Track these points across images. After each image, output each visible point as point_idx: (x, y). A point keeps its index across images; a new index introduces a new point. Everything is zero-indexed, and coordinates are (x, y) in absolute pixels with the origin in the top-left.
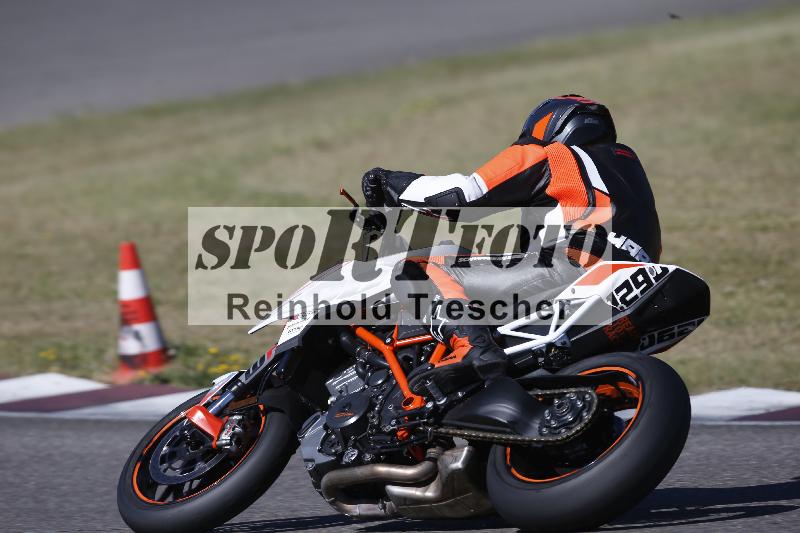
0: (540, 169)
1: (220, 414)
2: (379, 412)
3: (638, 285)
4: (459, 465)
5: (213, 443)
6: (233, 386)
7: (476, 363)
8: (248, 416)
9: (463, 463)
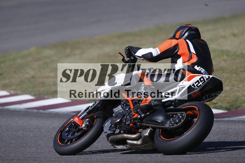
0: (176, 46)
1: (83, 119)
2: (126, 118)
3: (201, 81)
4: (147, 134)
5: (80, 127)
6: (87, 110)
7: (153, 104)
8: (91, 119)
9: (148, 134)
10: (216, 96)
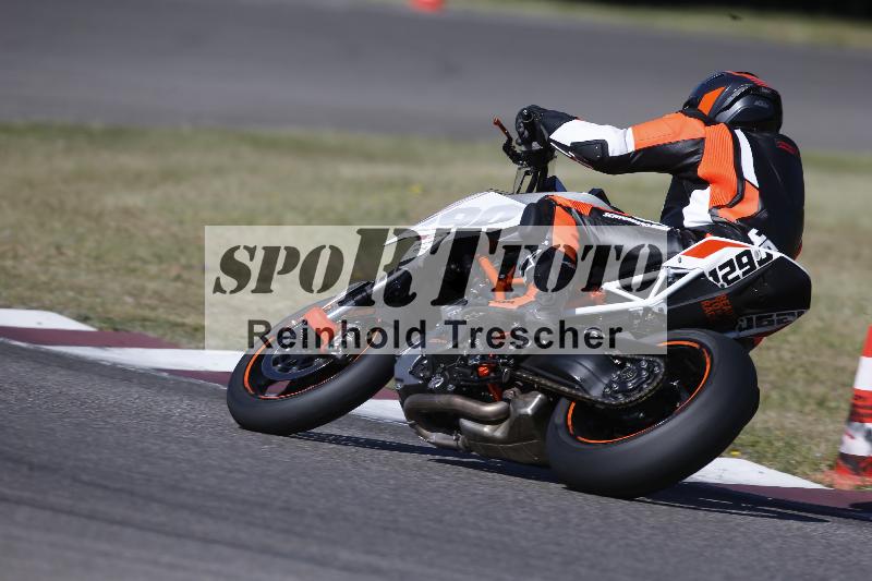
3: (741, 266)
4: (529, 410)
9: (532, 409)
10: (783, 323)
